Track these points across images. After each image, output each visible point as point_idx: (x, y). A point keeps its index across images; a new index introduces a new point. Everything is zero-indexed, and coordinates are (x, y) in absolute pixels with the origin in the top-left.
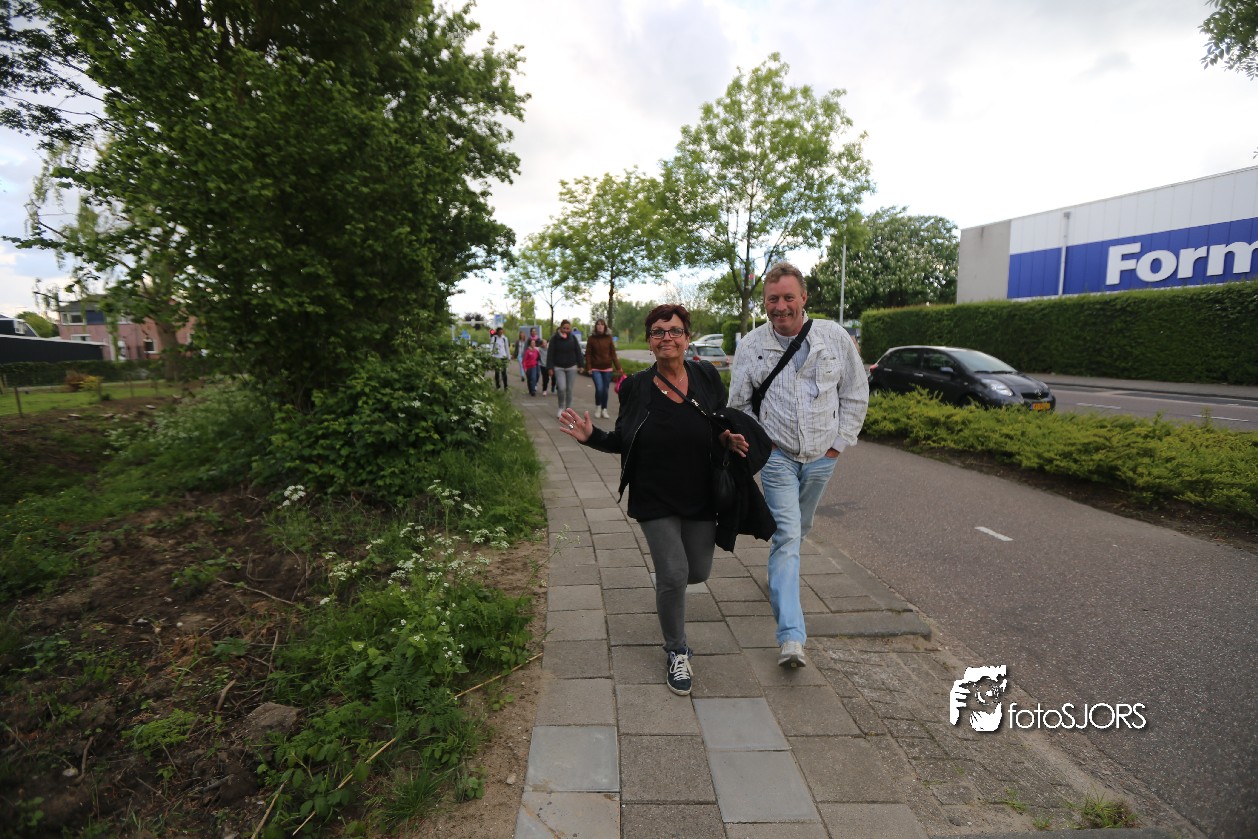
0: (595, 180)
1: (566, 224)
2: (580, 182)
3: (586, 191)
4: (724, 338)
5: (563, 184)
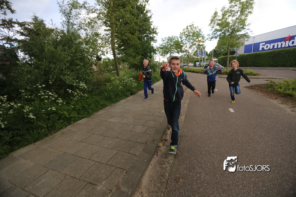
0: (167, 37)
1: (162, 45)
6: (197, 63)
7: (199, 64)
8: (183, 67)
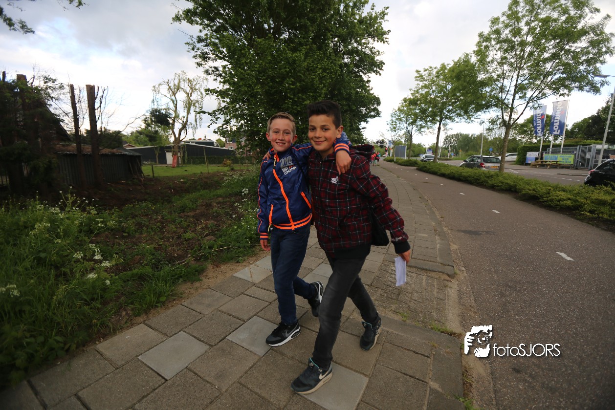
0: (435, 68)
1: (418, 93)
2: (427, 70)
3: (430, 74)
4: (518, 154)
5: (418, 71)
6: (532, 155)
7: (537, 159)
8: (481, 166)
